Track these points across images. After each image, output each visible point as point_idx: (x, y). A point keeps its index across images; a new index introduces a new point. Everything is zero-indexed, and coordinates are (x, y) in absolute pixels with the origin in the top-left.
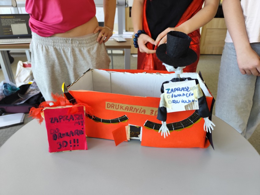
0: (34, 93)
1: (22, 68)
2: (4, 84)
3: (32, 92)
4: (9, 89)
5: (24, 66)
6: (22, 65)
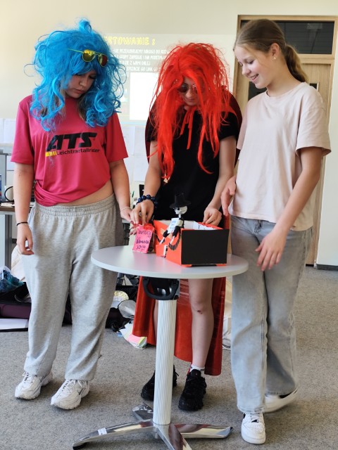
2: (4, 271)
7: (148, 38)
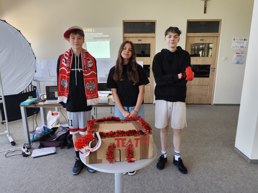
0: (60, 134)
1: (51, 115)
2: (44, 127)
3: (59, 133)
4: (46, 131)
5: (53, 114)
6: (51, 113)
7: (91, 29)
